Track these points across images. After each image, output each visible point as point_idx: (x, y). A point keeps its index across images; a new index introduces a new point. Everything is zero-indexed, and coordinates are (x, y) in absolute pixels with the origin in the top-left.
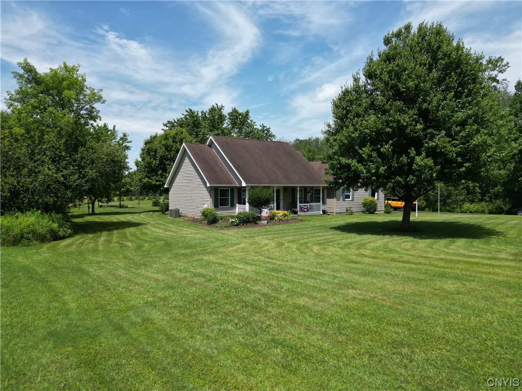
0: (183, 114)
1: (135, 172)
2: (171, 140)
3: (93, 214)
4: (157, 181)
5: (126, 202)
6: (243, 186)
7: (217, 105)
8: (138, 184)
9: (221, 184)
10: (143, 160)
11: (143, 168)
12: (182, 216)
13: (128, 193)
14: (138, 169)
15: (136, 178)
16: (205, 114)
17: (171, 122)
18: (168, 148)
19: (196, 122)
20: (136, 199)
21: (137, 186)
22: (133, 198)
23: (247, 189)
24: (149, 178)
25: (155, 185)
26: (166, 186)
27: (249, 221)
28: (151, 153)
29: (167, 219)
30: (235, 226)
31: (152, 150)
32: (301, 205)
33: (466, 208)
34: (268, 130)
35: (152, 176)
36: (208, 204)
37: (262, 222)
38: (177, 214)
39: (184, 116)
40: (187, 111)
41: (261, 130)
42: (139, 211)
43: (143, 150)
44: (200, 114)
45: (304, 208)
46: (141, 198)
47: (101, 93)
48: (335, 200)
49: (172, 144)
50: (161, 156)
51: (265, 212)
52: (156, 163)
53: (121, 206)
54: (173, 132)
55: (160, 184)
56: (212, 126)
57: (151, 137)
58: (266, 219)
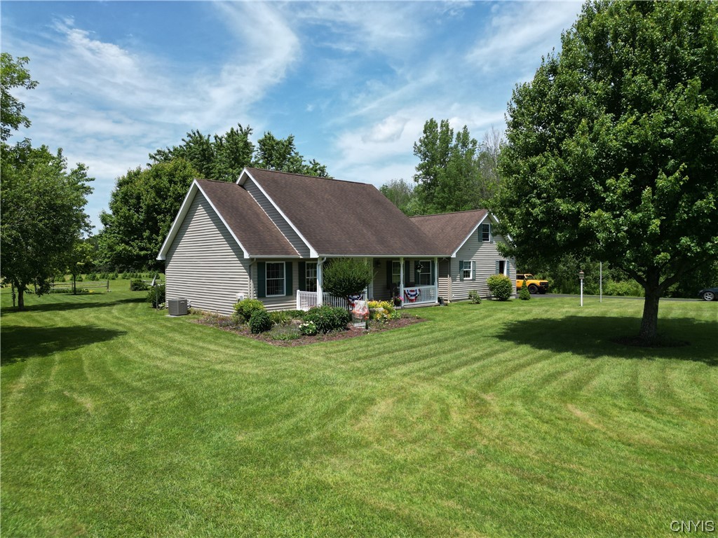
0: (183, 140)
1: (101, 236)
2: (165, 179)
3: (21, 308)
4: (141, 249)
5: (85, 283)
6: (311, 257)
7: (240, 126)
8: (106, 254)
9: (270, 253)
10: (116, 212)
11: (116, 226)
12: (193, 312)
13: (88, 268)
14: (107, 228)
15: (102, 244)
16: (221, 140)
17: (164, 152)
18: (159, 192)
19: (206, 152)
20: (103, 278)
21: (104, 258)
22: (98, 276)
23: (319, 262)
24: (127, 243)
25: (138, 256)
26: (159, 258)
27: (334, 325)
28: (130, 201)
29: (163, 319)
30: (310, 335)
31: (131, 195)
32: (406, 289)
33: (611, 288)
34: (322, 170)
35: (133, 241)
36: (245, 290)
37: (356, 325)
38: (183, 308)
39: (185, 144)
40: (189, 135)
41: (312, 169)
42: (108, 301)
43: (115, 195)
44: (212, 140)
45: (411, 296)
46: (111, 275)
47: (26, 67)
48: (449, 279)
49: (168, 185)
50: (148, 206)
51: (360, 306)
52: (138, 218)
53: (75, 292)
54: (169, 166)
55: (147, 254)
56: (233, 159)
57: (129, 173)
58: (364, 318)
